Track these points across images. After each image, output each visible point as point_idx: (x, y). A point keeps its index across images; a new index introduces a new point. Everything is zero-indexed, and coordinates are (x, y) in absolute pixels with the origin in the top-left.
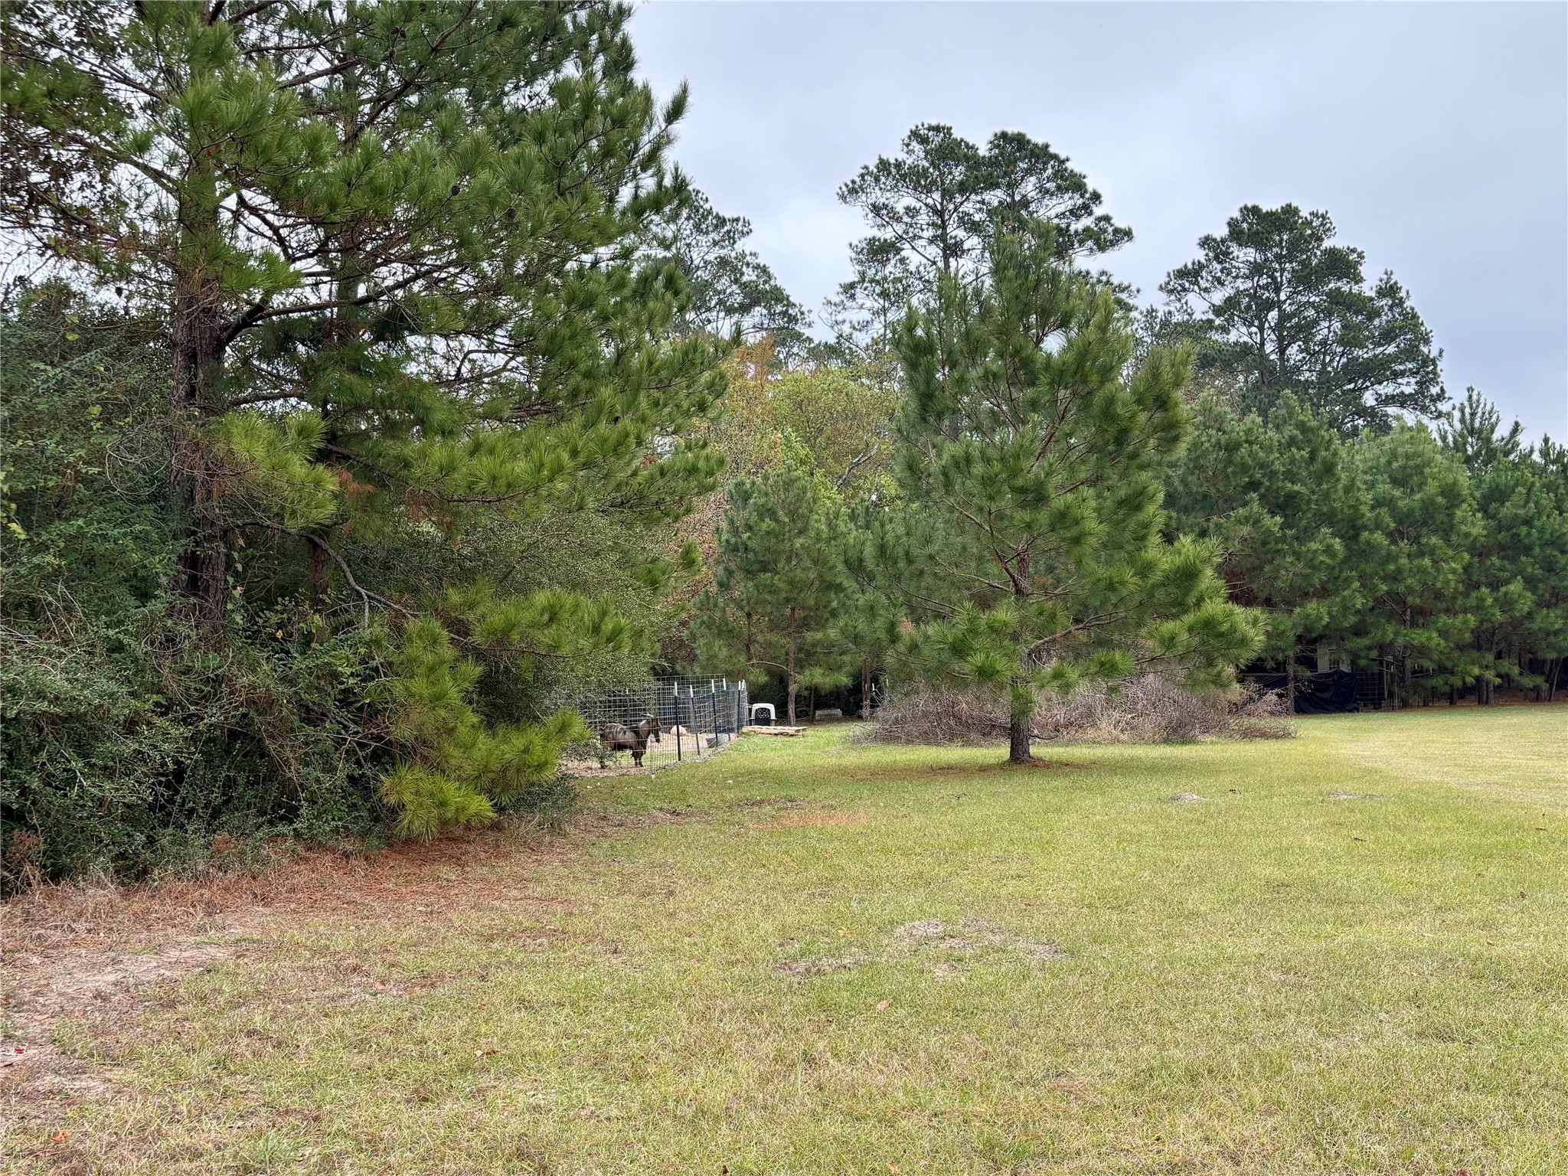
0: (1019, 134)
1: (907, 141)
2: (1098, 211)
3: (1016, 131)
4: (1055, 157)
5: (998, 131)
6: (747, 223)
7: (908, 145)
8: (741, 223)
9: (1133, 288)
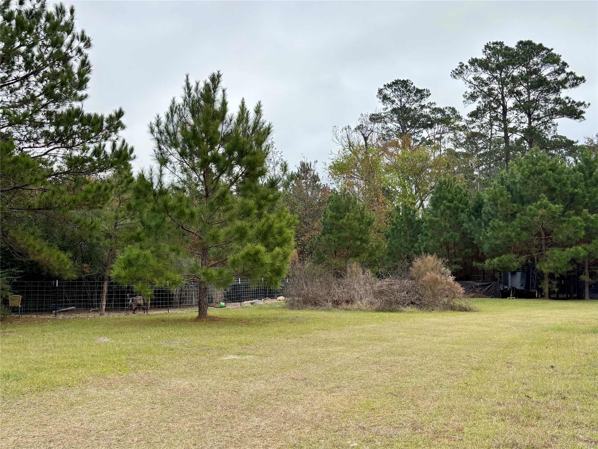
0: (529, 41)
1: (484, 50)
2: (568, 70)
3: (527, 40)
4: (546, 49)
5: (519, 40)
6: (428, 91)
7: (485, 52)
8: (426, 91)
9: (587, 103)
